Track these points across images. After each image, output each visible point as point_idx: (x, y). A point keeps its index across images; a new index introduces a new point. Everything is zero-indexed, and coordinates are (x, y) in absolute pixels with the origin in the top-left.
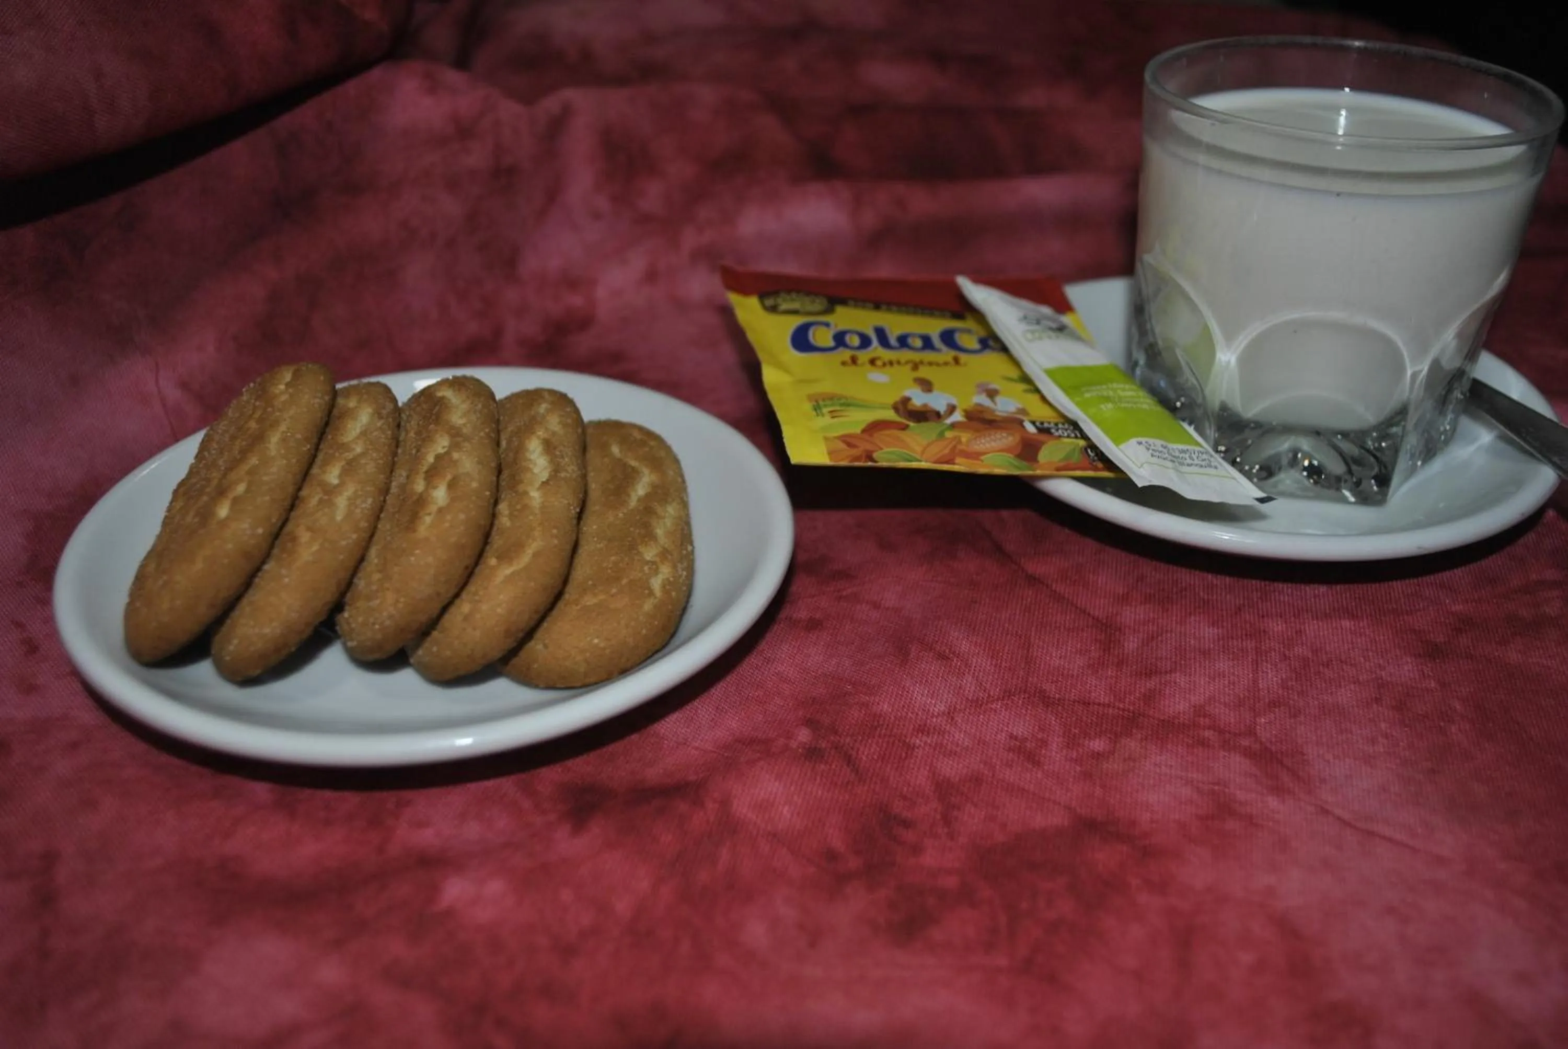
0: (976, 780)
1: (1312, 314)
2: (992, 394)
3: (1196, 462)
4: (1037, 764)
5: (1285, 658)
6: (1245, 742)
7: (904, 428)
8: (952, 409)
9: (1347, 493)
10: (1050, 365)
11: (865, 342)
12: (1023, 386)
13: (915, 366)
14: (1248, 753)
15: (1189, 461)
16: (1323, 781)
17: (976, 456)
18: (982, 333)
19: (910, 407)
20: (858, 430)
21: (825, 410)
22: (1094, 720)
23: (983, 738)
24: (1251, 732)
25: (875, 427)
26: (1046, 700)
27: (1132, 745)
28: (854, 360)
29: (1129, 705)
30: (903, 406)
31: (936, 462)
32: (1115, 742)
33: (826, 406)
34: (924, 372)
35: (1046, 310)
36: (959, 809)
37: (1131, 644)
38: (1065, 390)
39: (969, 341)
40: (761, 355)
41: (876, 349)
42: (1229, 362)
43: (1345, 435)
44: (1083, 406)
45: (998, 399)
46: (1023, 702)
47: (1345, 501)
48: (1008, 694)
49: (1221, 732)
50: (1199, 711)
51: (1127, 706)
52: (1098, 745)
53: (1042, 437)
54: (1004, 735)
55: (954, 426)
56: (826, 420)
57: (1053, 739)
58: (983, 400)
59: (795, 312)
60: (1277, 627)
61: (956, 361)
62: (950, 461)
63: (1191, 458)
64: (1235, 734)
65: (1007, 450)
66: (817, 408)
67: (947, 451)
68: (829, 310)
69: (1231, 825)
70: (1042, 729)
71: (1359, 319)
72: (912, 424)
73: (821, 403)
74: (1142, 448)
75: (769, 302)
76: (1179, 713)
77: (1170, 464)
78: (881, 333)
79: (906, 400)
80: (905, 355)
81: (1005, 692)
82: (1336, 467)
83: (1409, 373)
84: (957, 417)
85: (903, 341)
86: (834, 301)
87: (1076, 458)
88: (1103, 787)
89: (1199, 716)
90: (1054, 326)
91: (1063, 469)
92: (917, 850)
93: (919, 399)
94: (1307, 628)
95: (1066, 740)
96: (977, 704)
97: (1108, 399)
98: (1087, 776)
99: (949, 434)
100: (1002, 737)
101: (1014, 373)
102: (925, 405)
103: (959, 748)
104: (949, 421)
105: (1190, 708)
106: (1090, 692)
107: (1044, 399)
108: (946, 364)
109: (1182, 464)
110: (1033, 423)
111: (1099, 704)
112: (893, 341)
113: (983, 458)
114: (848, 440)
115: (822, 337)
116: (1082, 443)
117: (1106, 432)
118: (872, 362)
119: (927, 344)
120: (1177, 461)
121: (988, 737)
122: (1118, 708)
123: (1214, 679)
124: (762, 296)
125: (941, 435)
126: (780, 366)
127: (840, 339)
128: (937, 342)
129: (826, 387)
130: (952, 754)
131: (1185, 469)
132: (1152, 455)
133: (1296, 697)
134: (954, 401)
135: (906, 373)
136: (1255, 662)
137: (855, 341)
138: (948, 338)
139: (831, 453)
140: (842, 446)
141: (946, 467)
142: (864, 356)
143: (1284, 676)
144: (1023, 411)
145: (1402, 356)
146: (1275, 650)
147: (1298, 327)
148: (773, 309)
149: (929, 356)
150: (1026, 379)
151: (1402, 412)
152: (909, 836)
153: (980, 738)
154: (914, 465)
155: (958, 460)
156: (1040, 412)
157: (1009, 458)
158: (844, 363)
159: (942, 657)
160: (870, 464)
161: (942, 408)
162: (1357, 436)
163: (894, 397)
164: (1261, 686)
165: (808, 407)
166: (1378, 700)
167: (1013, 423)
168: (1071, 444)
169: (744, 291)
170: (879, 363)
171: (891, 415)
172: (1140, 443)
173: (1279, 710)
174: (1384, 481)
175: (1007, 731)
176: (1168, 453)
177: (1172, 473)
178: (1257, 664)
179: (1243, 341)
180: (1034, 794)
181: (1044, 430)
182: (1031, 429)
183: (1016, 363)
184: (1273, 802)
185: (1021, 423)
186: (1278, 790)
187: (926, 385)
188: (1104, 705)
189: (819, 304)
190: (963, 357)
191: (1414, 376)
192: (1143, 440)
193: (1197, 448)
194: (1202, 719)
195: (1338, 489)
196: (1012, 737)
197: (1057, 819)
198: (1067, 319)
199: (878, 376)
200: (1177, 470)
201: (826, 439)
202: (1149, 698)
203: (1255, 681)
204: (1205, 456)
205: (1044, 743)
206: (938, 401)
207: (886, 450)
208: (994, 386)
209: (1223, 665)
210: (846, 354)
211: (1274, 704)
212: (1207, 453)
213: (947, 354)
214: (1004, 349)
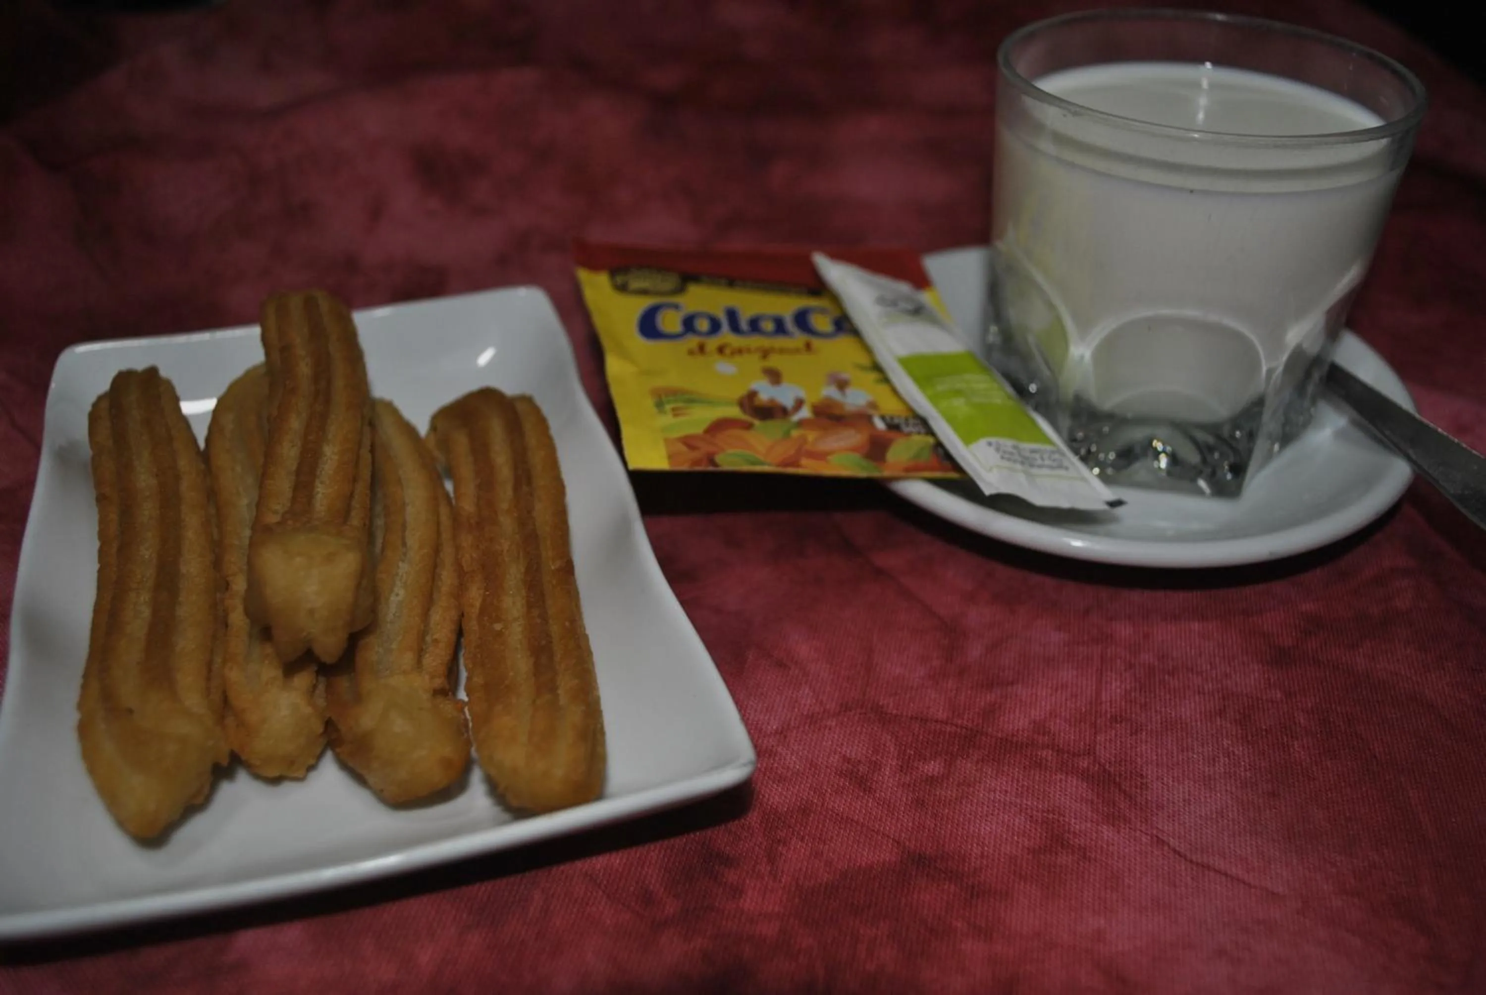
0: (805, 810)
1: (1166, 311)
2: (842, 385)
3: (1047, 462)
4: (868, 790)
5: (1131, 666)
6: (1084, 763)
7: (748, 426)
8: (799, 404)
9: (1202, 483)
10: (903, 352)
11: (715, 326)
12: (873, 376)
13: (765, 354)
14: (1085, 775)
15: (1039, 462)
16: (1160, 807)
17: (821, 456)
18: (837, 313)
19: (757, 403)
20: (699, 430)
21: (668, 407)
22: (931, 738)
23: (815, 760)
24: (1090, 751)
25: (719, 426)
26: (884, 715)
27: (966, 767)
28: (702, 349)
29: (968, 721)
30: (749, 402)
31: (779, 465)
32: (950, 765)
33: (669, 402)
34: (775, 362)
35: (903, 288)
36: (785, 844)
37: (975, 651)
38: (917, 380)
39: (822, 323)
40: (607, 343)
41: (726, 336)
42: (1082, 357)
43: (1202, 427)
44: (934, 399)
45: (849, 391)
46: (859, 718)
47: (1200, 492)
48: (845, 708)
49: (1060, 751)
50: (1039, 727)
51: (965, 722)
52: (933, 767)
53: (892, 434)
54: (837, 757)
55: (801, 424)
56: (667, 419)
57: (887, 761)
58: (831, 392)
59: (644, 292)
60: (1124, 630)
61: (808, 347)
62: (795, 464)
63: (1042, 459)
64: (1074, 755)
65: (854, 449)
66: (660, 405)
67: (792, 452)
68: (680, 290)
69: (1064, 859)
70: (876, 751)
71: (1213, 317)
72: (757, 423)
73: (664, 399)
74: (991, 450)
75: (619, 279)
76: (1018, 730)
77: (1018, 466)
78: (732, 315)
79: (752, 395)
80: (756, 341)
81: (841, 705)
82: (1192, 457)
83: (1264, 369)
84: (805, 413)
85: (755, 325)
86: (688, 278)
87: (927, 456)
88: (935, 816)
89: (1039, 734)
90: (910, 307)
91: (912, 470)
92: (737, 891)
93: (766, 392)
94: (1155, 632)
95: (900, 763)
96: (812, 720)
97: (958, 393)
98: (919, 803)
99: (795, 433)
100: (835, 760)
101: (864, 360)
102: (772, 401)
103: (790, 773)
104: (796, 418)
105: (1030, 724)
106: (929, 708)
107: (895, 391)
108: (797, 351)
109: (1032, 466)
110: (883, 418)
111: (937, 721)
112: (744, 325)
113: (829, 458)
114: (688, 442)
115: (670, 322)
116: (931, 440)
117: (956, 429)
118: (721, 350)
119: (780, 328)
120: (1027, 462)
121: (820, 760)
122: (957, 726)
123: (1057, 690)
124: (613, 273)
125: (787, 435)
126: (625, 355)
127: (689, 324)
128: (790, 325)
129: (673, 379)
130: (781, 779)
131: (1035, 471)
132: (1002, 458)
133: (1138, 711)
134: (802, 394)
135: (754, 363)
136: (1099, 672)
137: (703, 325)
138: (802, 320)
139: (671, 457)
140: (684, 448)
141: (791, 470)
142: (712, 343)
143: (1128, 687)
144: (873, 405)
145: (1257, 353)
146: (1120, 658)
147: (1152, 324)
148: (622, 288)
149: (780, 342)
150: (877, 367)
151: (1260, 402)
152: (731, 876)
153: (812, 761)
154: (758, 468)
155: (804, 461)
156: (891, 406)
157: (856, 457)
158: (691, 353)
159: (781, 665)
160: (711, 468)
161: (788, 402)
162: (1214, 429)
163: (740, 391)
164: (1104, 699)
165: (649, 403)
166: (1221, 713)
167: (862, 418)
168: (920, 440)
169: (594, 266)
170: (728, 351)
171: (734, 412)
172: (990, 444)
173: (1121, 726)
174: (1239, 470)
175: (840, 753)
176: (1020, 454)
177: (1022, 477)
178: (1101, 674)
179: (1099, 334)
180: (863, 825)
181: (893, 427)
182: (880, 425)
183: (868, 349)
184: (1107, 832)
185: (869, 419)
186: (1113, 819)
187: (775, 376)
188: (942, 722)
189: (670, 282)
190: (816, 342)
191: (1270, 372)
192: (993, 440)
193: (1048, 447)
194: (1041, 737)
195: (1194, 480)
196: (846, 759)
197: (886, 855)
198: (926, 297)
199: (726, 367)
200: (1025, 472)
201: (667, 441)
202: (990, 712)
203: (1098, 693)
204: (1056, 456)
205: (876, 766)
206: (785, 396)
207: (730, 451)
208: (845, 376)
209: (1067, 674)
210: (693, 341)
211: (1114, 719)
212: (1059, 452)
213: (798, 339)
214: (855, 333)
